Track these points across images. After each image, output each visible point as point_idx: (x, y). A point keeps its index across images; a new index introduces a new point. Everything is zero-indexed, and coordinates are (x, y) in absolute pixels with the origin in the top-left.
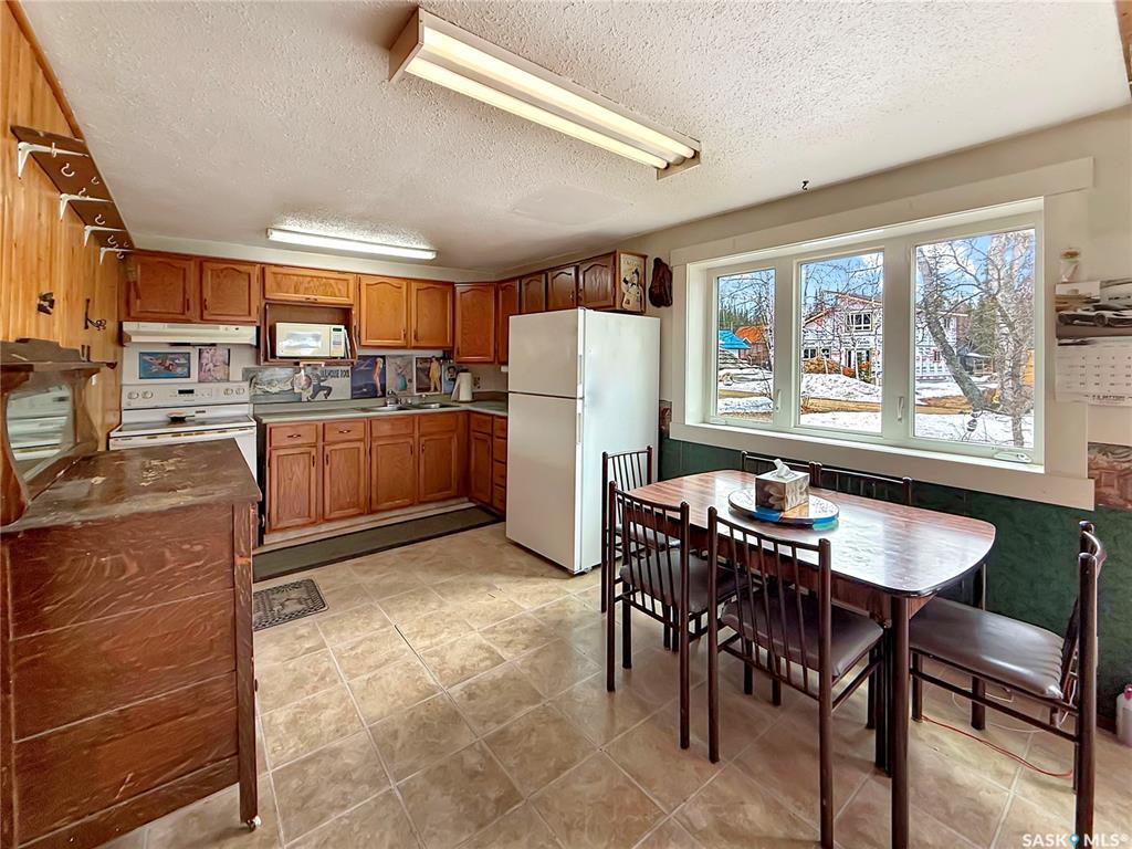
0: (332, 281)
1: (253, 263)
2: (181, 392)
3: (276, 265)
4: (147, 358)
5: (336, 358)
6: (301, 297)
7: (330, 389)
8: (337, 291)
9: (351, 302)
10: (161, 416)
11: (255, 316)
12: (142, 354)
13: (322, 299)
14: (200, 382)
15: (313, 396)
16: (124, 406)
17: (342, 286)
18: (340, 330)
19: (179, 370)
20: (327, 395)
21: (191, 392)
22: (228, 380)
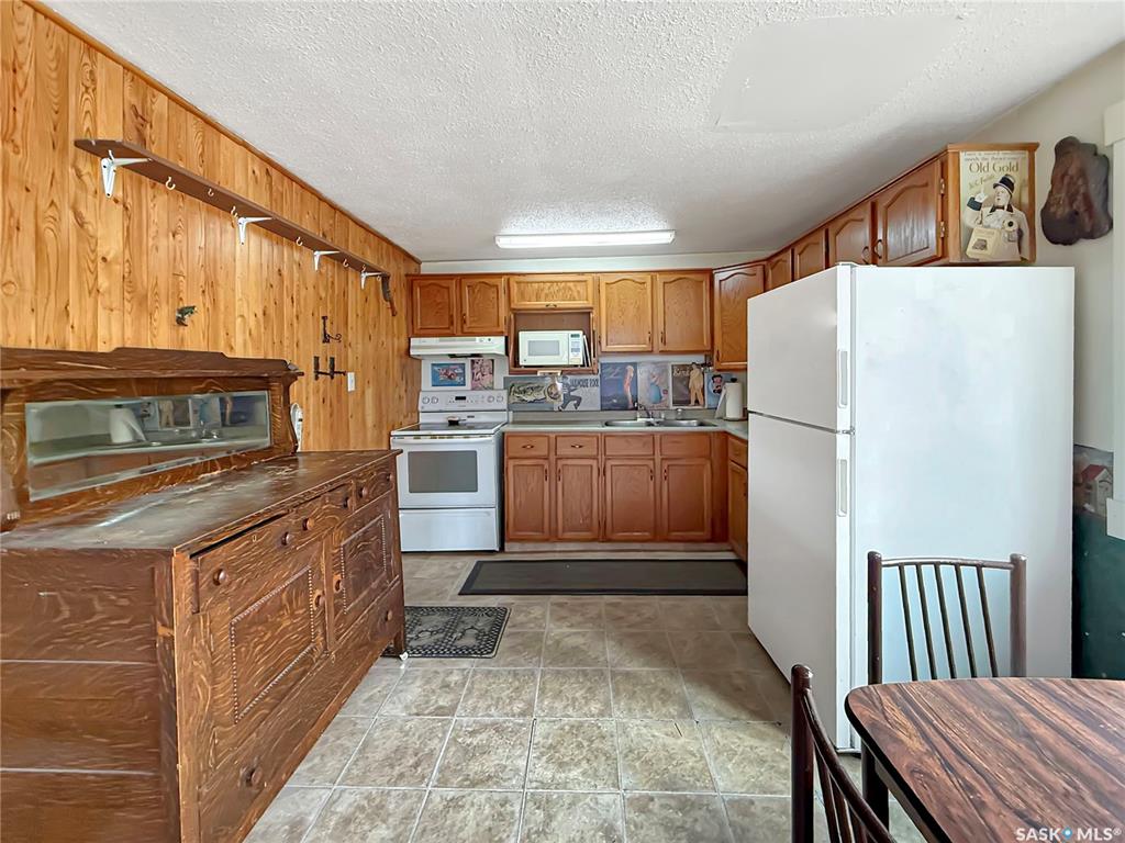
0: (571, 284)
1: (500, 275)
2: (457, 398)
3: (519, 275)
4: (436, 368)
5: (576, 366)
6: (542, 304)
7: (579, 400)
8: (575, 294)
9: (590, 305)
10: (443, 419)
11: (503, 328)
12: (433, 365)
13: (561, 304)
14: (473, 389)
15: (564, 406)
16: (420, 409)
17: (580, 287)
18: (578, 336)
19: (458, 379)
20: (576, 406)
21: (464, 398)
22: (492, 389)
